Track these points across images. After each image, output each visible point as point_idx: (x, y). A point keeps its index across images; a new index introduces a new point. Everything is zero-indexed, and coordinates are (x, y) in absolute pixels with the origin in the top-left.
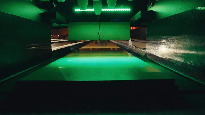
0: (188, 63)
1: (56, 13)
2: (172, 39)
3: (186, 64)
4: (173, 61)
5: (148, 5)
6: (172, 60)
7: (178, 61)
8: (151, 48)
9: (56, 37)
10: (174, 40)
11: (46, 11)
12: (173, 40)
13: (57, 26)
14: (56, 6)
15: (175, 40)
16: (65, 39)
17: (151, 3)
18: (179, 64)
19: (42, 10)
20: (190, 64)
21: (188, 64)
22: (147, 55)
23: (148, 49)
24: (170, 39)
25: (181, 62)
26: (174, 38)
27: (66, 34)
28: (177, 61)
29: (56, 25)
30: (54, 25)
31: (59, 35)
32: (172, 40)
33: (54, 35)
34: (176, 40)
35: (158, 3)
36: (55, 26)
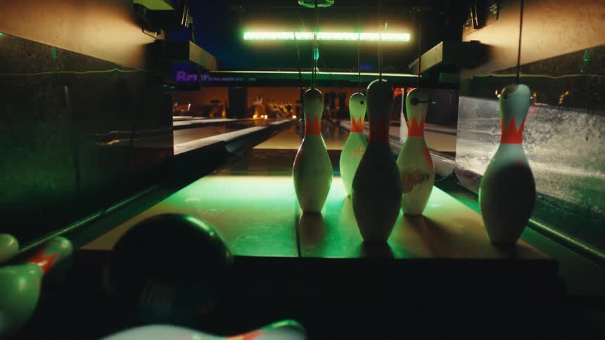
0: (596, 207)
1: (191, 42)
2: (542, 130)
3: (588, 210)
4: (543, 199)
5: (465, 23)
6: (540, 197)
7: (562, 201)
8: (471, 156)
9: (182, 110)
10: (548, 136)
11: (160, 37)
12: (547, 133)
13: (188, 79)
14: (190, 24)
15: (552, 136)
16: (208, 117)
17: (476, 19)
18: (562, 210)
19: (151, 34)
20: (600, 211)
21: (594, 212)
22: (457, 175)
23: (463, 157)
24: (537, 132)
25: (570, 204)
26: (548, 130)
27: (213, 102)
28: (558, 200)
29: (186, 77)
30: (181, 76)
31: (190, 105)
32: (542, 135)
33: (176, 105)
34: (555, 136)
35: (497, 18)
36: (184, 79)
